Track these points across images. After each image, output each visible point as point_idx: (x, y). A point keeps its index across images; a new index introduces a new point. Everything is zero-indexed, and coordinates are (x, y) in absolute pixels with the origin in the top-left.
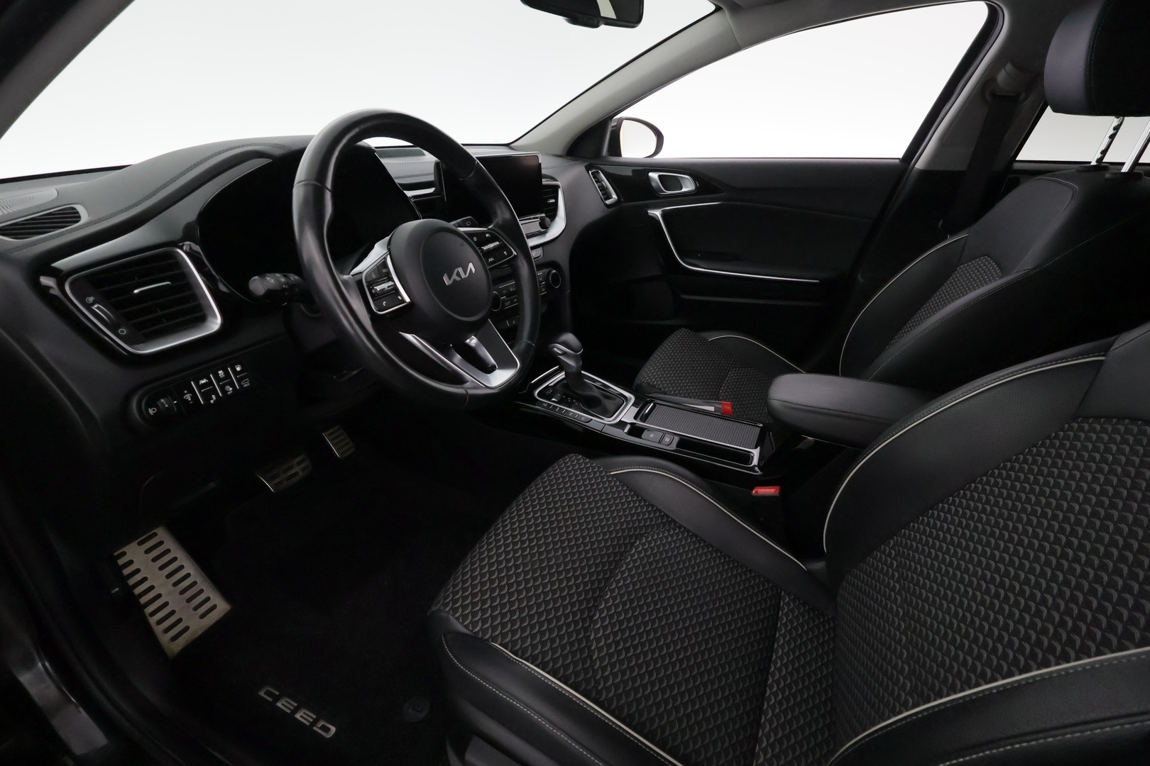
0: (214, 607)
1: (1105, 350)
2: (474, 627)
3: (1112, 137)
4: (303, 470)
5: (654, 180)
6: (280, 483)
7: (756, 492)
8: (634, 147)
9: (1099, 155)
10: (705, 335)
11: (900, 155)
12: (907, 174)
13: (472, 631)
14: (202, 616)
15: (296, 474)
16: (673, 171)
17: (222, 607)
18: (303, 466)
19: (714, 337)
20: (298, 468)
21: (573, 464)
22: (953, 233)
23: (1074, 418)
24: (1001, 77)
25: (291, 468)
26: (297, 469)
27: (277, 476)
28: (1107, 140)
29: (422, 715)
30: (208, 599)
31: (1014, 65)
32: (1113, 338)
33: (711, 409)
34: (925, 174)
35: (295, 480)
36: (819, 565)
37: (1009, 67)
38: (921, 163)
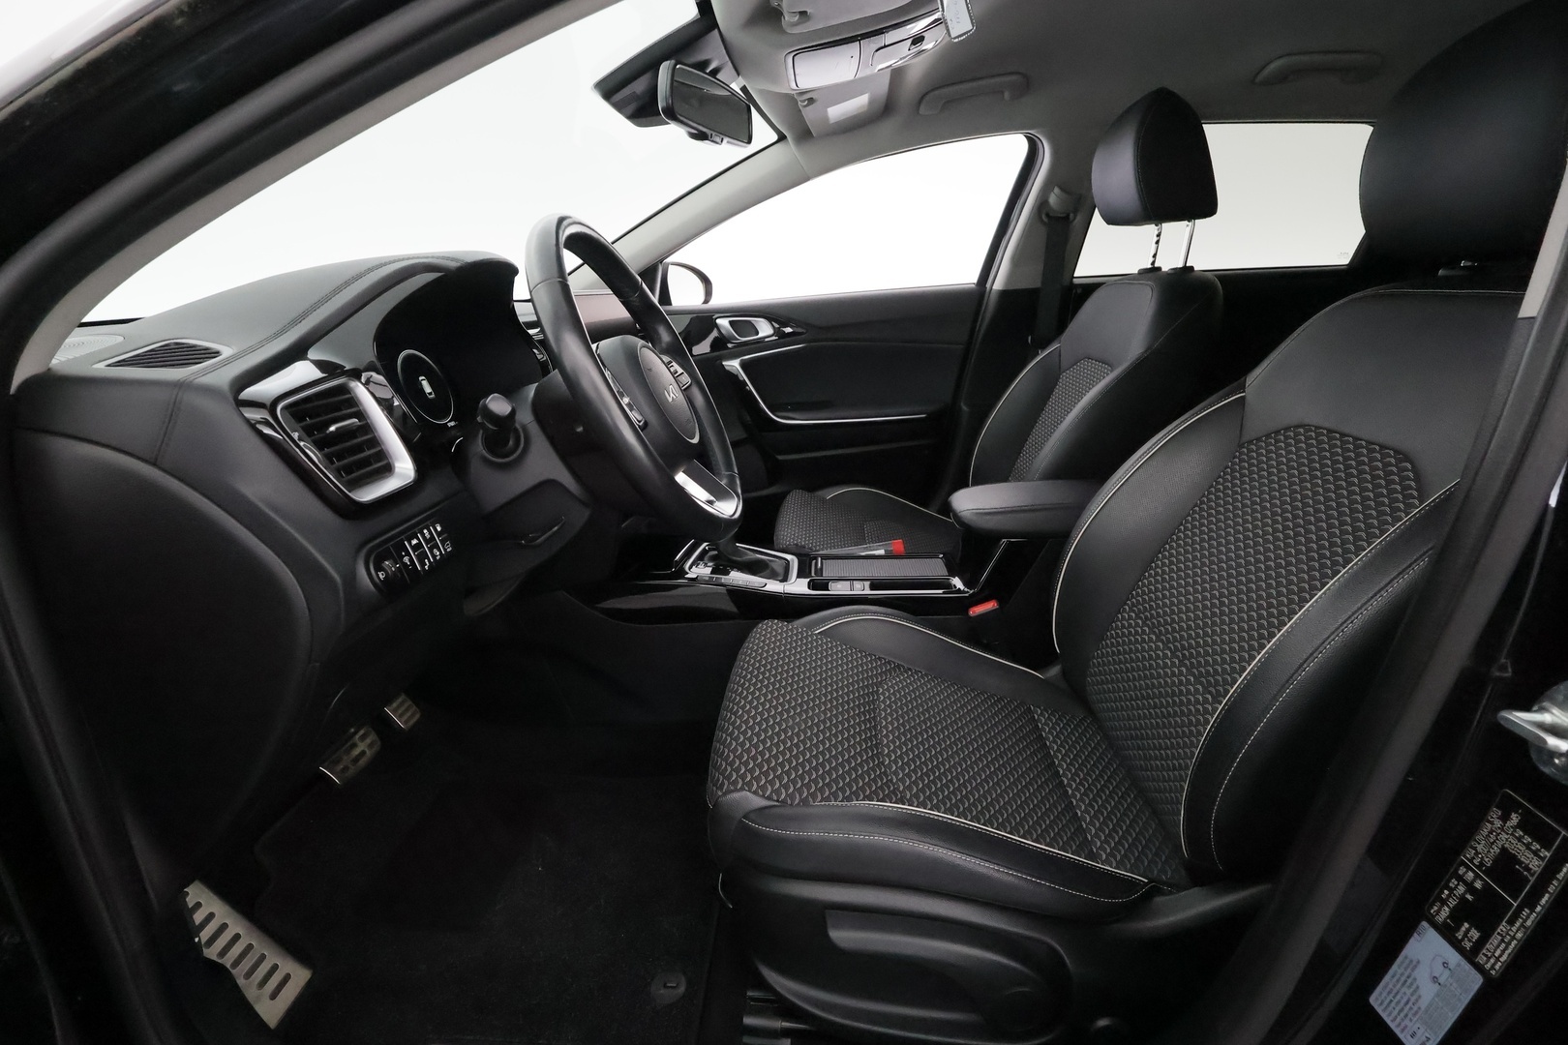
0: (287, 978)
1: (1242, 388)
2: (779, 795)
3: (1157, 242)
4: (370, 746)
5: (724, 328)
6: (346, 769)
7: (974, 612)
8: (685, 294)
9: (1152, 259)
10: (820, 493)
11: (975, 280)
12: (986, 298)
13: (778, 801)
14: (274, 996)
15: (363, 753)
16: (743, 316)
17: (300, 976)
18: (368, 741)
19: (831, 493)
20: (364, 745)
21: (769, 632)
22: (1044, 347)
23: (1241, 446)
24: (1053, 199)
25: (354, 745)
26: (361, 747)
27: (338, 761)
28: (1154, 246)
29: (682, 989)
30: (275, 968)
31: (1061, 189)
32: (1243, 379)
33: (881, 552)
34: (1004, 294)
35: (362, 762)
36: (1054, 671)
37: (1057, 190)
38: (998, 283)
